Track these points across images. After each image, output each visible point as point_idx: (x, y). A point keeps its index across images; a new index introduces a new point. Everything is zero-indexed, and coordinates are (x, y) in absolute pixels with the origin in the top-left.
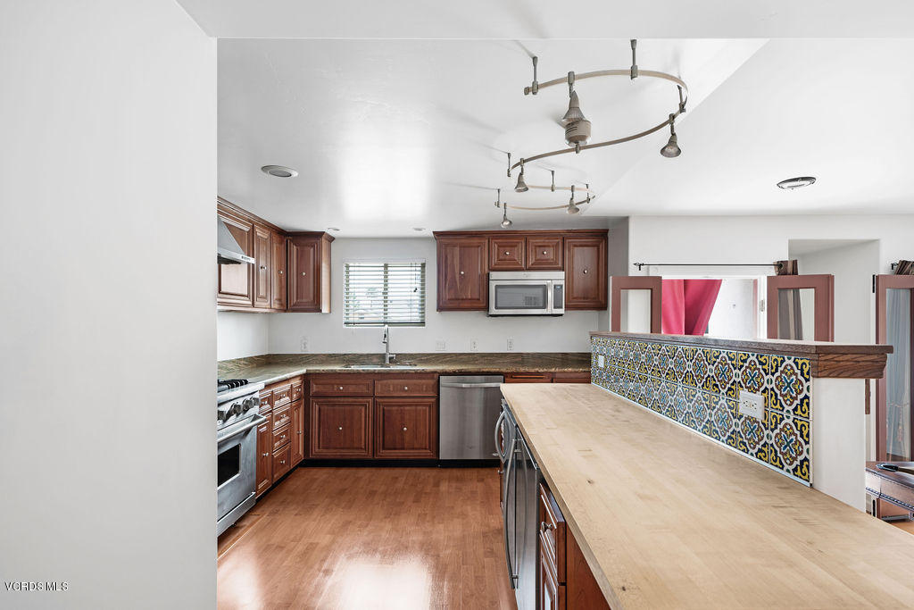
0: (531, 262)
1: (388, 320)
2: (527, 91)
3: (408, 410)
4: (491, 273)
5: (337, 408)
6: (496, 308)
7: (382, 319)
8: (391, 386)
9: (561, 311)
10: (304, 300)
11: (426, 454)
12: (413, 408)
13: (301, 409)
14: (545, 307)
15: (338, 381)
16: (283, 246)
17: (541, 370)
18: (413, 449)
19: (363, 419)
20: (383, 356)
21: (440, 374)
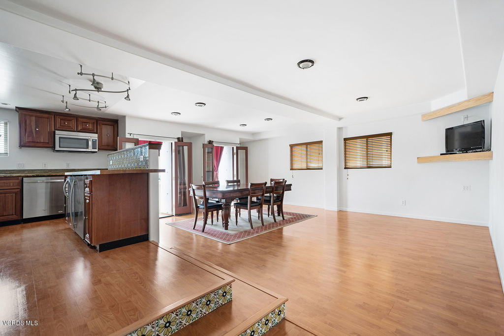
0: (79, 129)
2: (78, 74)
4: (56, 131)
6: (60, 147)
9: (96, 150)
11: (13, 217)
12: (3, 195)
14: (87, 148)
18: (3, 216)
21: (23, 177)
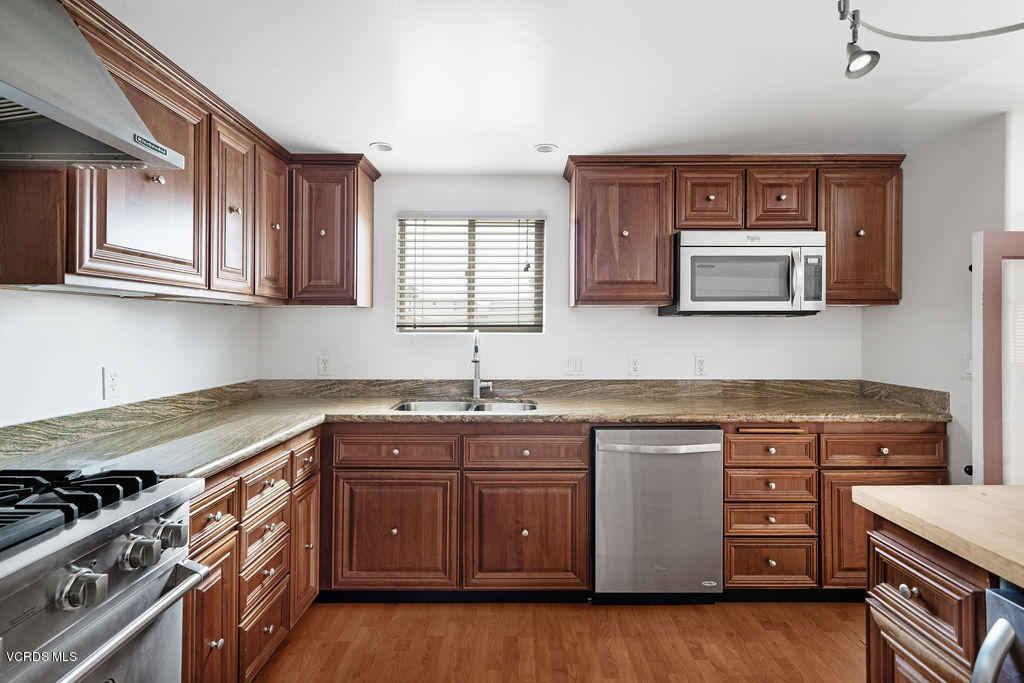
0: (754, 214)
1: (477, 321)
3: (531, 495)
4: (684, 234)
5: (386, 490)
6: (694, 298)
7: (464, 320)
8: (497, 448)
9: (820, 305)
10: (324, 283)
11: (568, 580)
12: (542, 490)
13: (315, 497)
14: (788, 295)
15: (387, 438)
16: (283, 179)
17: (797, 418)
18: (541, 570)
19: (440, 513)
20: (469, 385)
21: (594, 427)
